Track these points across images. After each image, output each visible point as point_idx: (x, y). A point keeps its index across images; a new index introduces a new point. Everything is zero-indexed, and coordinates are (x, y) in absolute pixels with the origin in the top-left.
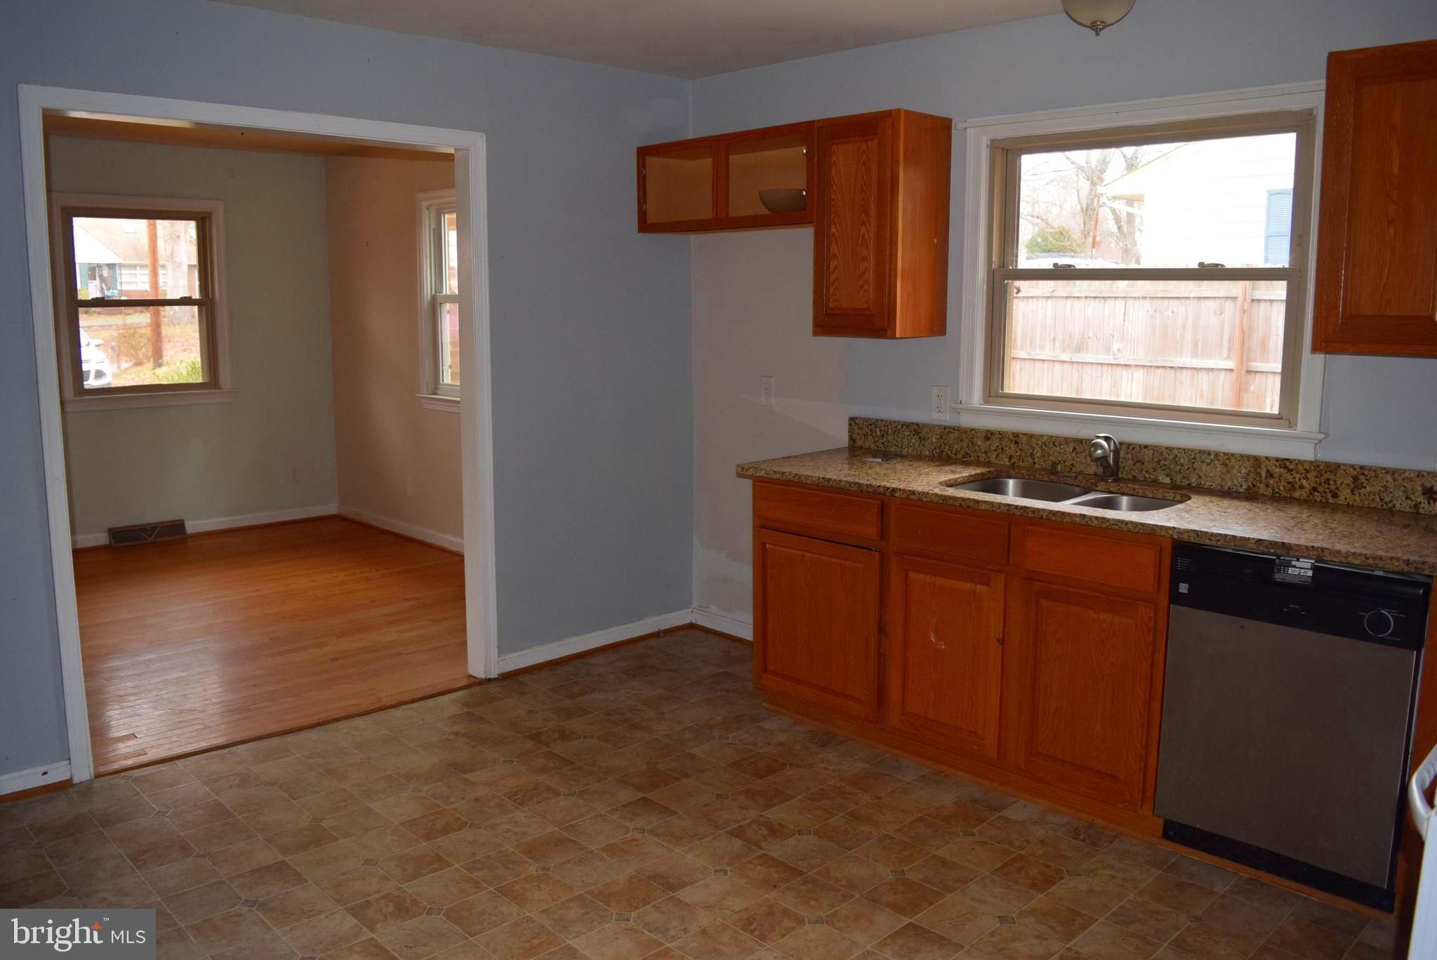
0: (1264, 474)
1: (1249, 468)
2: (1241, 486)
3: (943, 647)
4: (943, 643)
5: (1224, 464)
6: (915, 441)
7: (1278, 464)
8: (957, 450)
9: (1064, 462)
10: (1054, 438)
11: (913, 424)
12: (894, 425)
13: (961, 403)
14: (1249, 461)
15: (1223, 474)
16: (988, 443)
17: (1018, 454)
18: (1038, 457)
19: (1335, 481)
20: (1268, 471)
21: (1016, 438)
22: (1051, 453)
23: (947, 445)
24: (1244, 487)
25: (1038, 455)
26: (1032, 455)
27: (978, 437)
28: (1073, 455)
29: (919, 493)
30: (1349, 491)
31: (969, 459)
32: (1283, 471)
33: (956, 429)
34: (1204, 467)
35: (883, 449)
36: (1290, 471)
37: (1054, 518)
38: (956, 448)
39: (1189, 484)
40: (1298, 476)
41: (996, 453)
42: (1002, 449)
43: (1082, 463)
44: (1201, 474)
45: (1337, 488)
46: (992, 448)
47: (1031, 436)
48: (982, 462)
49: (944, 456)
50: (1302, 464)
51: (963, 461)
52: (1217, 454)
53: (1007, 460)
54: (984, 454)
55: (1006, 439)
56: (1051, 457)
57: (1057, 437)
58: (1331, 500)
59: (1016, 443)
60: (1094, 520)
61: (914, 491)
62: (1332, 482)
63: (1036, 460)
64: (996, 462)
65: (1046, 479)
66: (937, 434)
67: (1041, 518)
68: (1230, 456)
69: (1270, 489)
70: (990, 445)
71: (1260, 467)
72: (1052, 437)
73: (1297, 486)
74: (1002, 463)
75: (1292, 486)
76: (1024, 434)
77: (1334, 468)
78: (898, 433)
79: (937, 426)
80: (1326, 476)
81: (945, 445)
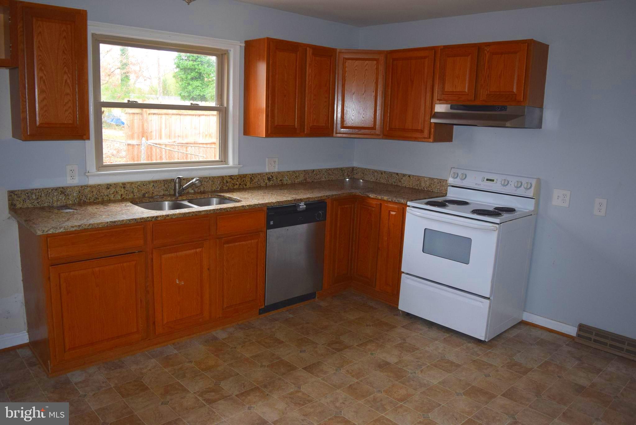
0: (225, 182)
1: (220, 181)
2: (218, 188)
3: (183, 283)
4: (183, 282)
5: (213, 181)
6: (62, 197)
7: (229, 178)
8: (90, 197)
9: (149, 192)
10: (143, 182)
11: (60, 188)
12: (45, 191)
13: (88, 172)
14: (220, 178)
15: (212, 185)
16: (108, 190)
17: (125, 193)
18: (136, 192)
19: (246, 180)
20: (226, 181)
21: (124, 185)
22: (142, 189)
23: (84, 196)
24: (219, 188)
25: (136, 191)
26: (133, 192)
27: (102, 188)
28: (153, 188)
29: (171, 215)
30: (249, 183)
31: (98, 200)
32: (231, 180)
33: (89, 186)
34: (205, 183)
35: (38, 206)
36: (233, 179)
37: (232, 210)
38: (90, 196)
39: (201, 191)
40: (235, 181)
41: (113, 195)
42: (117, 192)
43: (157, 191)
44: (205, 186)
45: (246, 183)
46: (111, 193)
47: (131, 183)
48: (106, 200)
49: (82, 202)
50: (236, 176)
51: (95, 202)
52: (210, 178)
53: (120, 197)
54: (107, 197)
55: (118, 187)
56: (142, 191)
57: (145, 182)
58: (245, 187)
59: (124, 188)
60: (247, 207)
61: (168, 215)
62: (245, 181)
63: (135, 194)
64: (114, 199)
65: (148, 201)
66: (76, 191)
67: (227, 211)
68: (214, 178)
69: (227, 187)
70: (110, 191)
71: (224, 180)
72: (142, 182)
73: (235, 184)
74: (117, 199)
75: (234, 185)
76: (128, 183)
77: (245, 176)
78: (49, 195)
79: (76, 186)
80: (243, 179)
81: (82, 196)
